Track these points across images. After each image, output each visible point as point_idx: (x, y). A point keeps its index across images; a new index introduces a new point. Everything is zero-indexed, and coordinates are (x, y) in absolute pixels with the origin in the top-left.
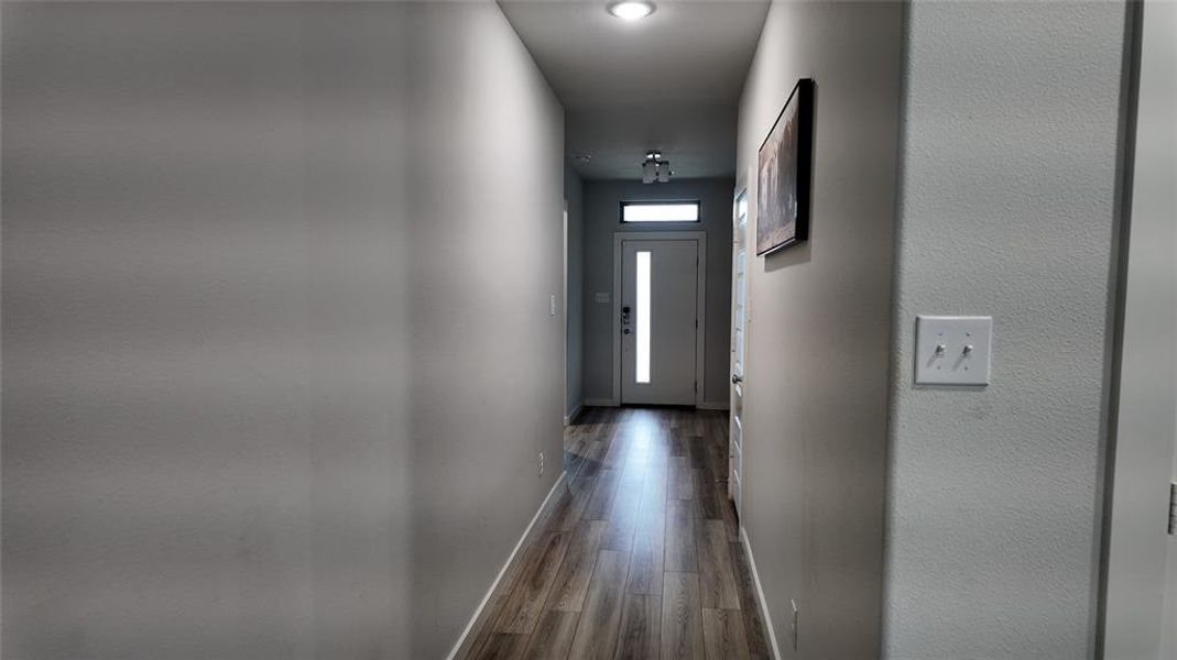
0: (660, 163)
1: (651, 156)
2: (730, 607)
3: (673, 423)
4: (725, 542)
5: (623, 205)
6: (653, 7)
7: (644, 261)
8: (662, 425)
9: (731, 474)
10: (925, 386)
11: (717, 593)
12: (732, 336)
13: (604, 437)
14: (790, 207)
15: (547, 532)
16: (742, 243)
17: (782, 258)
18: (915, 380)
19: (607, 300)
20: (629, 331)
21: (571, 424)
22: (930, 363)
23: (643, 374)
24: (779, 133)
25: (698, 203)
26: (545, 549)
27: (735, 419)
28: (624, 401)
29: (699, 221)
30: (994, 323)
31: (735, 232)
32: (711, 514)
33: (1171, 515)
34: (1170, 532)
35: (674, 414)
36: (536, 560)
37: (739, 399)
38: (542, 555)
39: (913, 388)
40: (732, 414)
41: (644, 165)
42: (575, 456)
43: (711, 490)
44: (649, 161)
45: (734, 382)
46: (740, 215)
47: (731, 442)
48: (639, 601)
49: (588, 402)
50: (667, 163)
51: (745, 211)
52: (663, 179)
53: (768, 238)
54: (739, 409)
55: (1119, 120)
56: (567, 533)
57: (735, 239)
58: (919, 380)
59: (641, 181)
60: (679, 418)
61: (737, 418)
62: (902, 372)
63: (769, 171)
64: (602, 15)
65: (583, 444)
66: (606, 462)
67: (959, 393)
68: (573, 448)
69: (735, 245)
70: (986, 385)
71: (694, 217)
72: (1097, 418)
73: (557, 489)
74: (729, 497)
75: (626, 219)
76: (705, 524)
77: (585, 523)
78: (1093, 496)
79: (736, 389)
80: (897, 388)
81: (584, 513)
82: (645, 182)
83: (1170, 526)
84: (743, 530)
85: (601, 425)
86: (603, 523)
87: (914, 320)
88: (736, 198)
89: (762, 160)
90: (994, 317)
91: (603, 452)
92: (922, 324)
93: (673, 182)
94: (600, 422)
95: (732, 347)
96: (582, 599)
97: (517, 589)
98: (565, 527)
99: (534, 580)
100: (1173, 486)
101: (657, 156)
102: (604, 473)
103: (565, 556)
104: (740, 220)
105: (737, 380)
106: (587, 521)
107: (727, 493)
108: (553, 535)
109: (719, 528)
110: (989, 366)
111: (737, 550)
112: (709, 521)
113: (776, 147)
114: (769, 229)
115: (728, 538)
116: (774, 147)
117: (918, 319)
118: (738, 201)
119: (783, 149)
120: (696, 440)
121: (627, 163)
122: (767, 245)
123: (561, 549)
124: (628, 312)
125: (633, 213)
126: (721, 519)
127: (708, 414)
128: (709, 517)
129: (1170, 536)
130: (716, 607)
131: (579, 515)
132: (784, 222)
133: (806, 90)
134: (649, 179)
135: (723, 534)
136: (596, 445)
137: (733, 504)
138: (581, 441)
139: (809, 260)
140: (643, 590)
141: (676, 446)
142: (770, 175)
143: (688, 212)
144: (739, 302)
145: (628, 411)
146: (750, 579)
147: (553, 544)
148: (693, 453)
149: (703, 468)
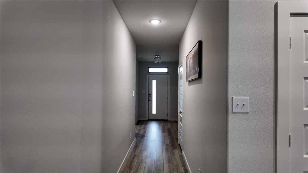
0: (159, 58)
1: (157, 56)
2: (181, 172)
3: (162, 124)
4: (178, 155)
5: (149, 68)
6: (161, 21)
7: (154, 82)
8: (159, 125)
9: (179, 137)
10: (235, 113)
11: (178, 168)
12: (179, 101)
13: (145, 128)
14: (197, 70)
15: (132, 154)
16: (181, 79)
17: (194, 82)
18: (232, 112)
19: (145, 92)
20: (150, 100)
21: (136, 125)
22: (236, 108)
23: (154, 112)
24: (193, 52)
25: (168, 68)
26: (132, 159)
27: (179, 123)
28: (149, 119)
29: (168, 72)
30: (250, 98)
31: (179, 76)
32: (174, 148)
33: (290, 142)
34: (290, 146)
35: (162, 122)
36: (130, 162)
37: (181, 118)
38: (131, 160)
39: (232, 114)
40: (179, 121)
41: (155, 58)
42: (138, 134)
43: (173, 141)
44: (156, 57)
45: (180, 113)
46: (180, 71)
47: (179, 129)
48: (158, 171)
49: (139, 119)
50: (161, 58)
51: (182, 70)
52: (160, 62)
53: (190, 77)
54: (181, 121)
55: (274, 53)
56: (137, 154)
57: (179, 77)
58: (234, 112)
59: (154, 62)
60: (164, 123)
61: (180, 122)
62: (229, 110)
63: (190, 61)
64: (149, 23)
65: (139, 130)
66: (146, 135)
67: (242, 115)
68: (137, 132)
69: (179, 79)
70: (248, 113)
71: (167, 71)
72: (273, 120)
73: (134, 143)
74: (178, 143)
75: (150, 71)
76: (173, 151)
77: (141, 151)
78: (273, 138)
79: (180, 115)
80: (228, 114)
81: (141, 148)
82: (155, 62)
83: (290, 145)
84: (183, 152)
85: (143, 125)
86: (147, 151)
87: (232, 98)
88: (179, 67)
89: (187, 59)
90: (249, 97)
91: (145, 132)
92: (233, 98)
93: (162, 62)
94: (143, 124)
95: (179, 104)
96: (143, 171)
97: (125, 170)
98: (137, 153)
99: (130, 167)
100: (290, 136)
101: (158, 56)
102: (145, 138)
103: (137, 160)
104: (180, 72)
105: (181, 113)
106: (142, 151)
107: (178, 142)
108: (133, 155)
109: (177, 152)
110: (249, 108)
111: (182, 157)
112: (174, 150)
113: (192, 56)
114: (190, 75)
115: (179, 154)
116: (191, 56)
117: (232, 97)
118: (180, 68)
119: (194, 57)
120: (169, 129)
121: (150, 57)
122: (190, 79)
123: (136, 159)
124: (150, 95)
125: (151, 70)
126: (177, 149)
127: (171, 122)
128: (174, 149)
129: (290, 147)
130: (178, 172)
131: (140, 149)
132: (195, 74)
133: (200, 43)
134: (156, 62)
135: (178, 153)
136: (143, 130)
137: (179, 145)
138: (138, 130)
139: (202, 83)
140: (159, 168)
141: (163, 131)
142: (190, 62)
143: (165, 70)
144: (180, 93)
145: (150, 121)
146: (185, 165)
147: (134, 157)
148: (168, 132)
149: (171, 136)
